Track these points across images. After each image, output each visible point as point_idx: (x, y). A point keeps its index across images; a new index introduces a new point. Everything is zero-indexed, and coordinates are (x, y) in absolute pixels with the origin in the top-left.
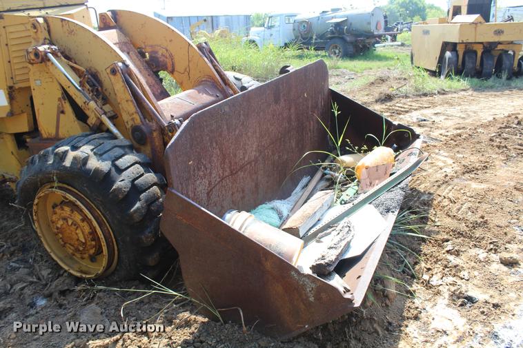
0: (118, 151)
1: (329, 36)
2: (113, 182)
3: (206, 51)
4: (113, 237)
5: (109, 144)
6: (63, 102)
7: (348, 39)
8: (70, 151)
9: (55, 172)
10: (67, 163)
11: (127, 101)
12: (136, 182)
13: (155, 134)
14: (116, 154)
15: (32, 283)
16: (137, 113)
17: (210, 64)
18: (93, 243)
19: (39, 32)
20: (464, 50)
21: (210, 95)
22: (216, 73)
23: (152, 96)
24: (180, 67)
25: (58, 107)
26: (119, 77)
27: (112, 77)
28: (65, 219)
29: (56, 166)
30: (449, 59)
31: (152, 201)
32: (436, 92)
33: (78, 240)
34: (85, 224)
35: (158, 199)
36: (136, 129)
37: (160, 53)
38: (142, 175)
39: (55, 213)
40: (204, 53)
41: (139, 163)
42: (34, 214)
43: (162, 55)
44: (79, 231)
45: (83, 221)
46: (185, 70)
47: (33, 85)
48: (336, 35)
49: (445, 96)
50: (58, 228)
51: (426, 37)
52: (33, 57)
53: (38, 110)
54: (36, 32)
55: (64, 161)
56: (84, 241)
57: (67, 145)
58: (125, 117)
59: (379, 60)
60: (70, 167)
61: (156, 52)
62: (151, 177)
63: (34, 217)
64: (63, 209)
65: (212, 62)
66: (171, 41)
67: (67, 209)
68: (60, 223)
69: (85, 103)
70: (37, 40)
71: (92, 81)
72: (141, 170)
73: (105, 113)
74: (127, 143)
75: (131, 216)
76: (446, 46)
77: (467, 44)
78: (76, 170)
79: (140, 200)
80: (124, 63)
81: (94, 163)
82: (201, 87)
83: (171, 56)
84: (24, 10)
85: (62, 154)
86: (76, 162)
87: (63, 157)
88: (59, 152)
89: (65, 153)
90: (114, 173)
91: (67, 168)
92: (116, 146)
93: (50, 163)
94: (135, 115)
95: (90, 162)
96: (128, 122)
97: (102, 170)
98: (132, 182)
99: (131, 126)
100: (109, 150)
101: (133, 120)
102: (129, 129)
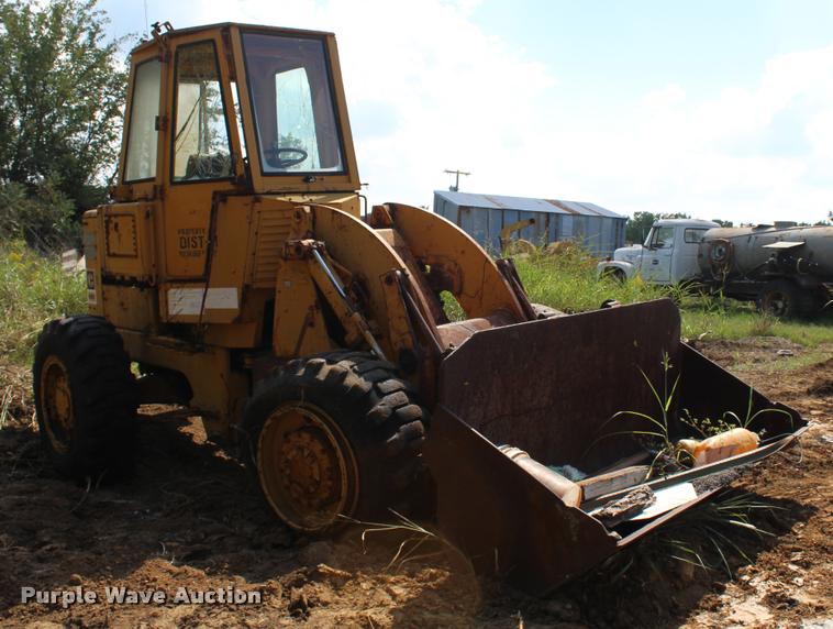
0: (381, 373)
1: (766, 273)
2: (372, 405)
3: (509, 271)
4: (357, 476)
5: (370, 364)
6: (315, 312)
7: (803, 282)
9: (304, 385)
10: (322, 376)
11: (400, 318)
12: (399, 409)
13: (427, 362)
14: (379, 375)
16: (410, 332)
17: (510, 289)
18: (329, 483)
19: (303, 224)
22: (517, 302)
23: (430, 317)
24: (469, 289)
25: (307, 318)
26: (395, 287)
27: (386, 286)
28: (301, 449)
29: (307, 379)
31: (413, 435)
33: (311, 477)
34: (326, 456)
35: (421, 435)
36: (404, 352)
37: (446, 267)
38: (406, 405)
39: (289, 441)
40: (504, 274)
41: (404, 391)
42: (260, 440)
43: (449, 270)
44: (315, 466)
45: (323, 451)
46: (477, 294)
47: (278, 287)
48: (781, 273)
50: (287, 461)
52: (292, 251)
53: (278, 319)
54: (298, 223)
55: (317, 374)
56: (318, 479)
57: (322, 357)
58: (393, 336)
60: (324, 381)
61: (441, 265)
62: (414, 408)
63: (260, 445)
64: (300, 437)
65: (514, 286)
66: (463, 252)
67: (306, 436)
68: (292, 455)
69: (346, 314)
70: (297, 232)
71: (359, 288)
72: (406, 398)
73: (370, 329)
74: (392, 366)
78: (331, 385)
79: (398, 432)
80: (403, 271)
81: (353, 380)
82: (495, 317)
83: (460, 271)
84: (284, 194)
85: (316, 366)
86: (333, 376)
87: (317, 370)
88: (313, 364)
89: (320, 365)
90: (375, 395)
91: (321, 382)
92: (380, 367)
93: (299, 375)
94: (407, 335)
95: (348, 379)
96: (397, 343)
97: (363, 388)
98: (394, 409)
99: (400, 349)
100: (370, 370)
101: (403, 341)
102: (396, 352)
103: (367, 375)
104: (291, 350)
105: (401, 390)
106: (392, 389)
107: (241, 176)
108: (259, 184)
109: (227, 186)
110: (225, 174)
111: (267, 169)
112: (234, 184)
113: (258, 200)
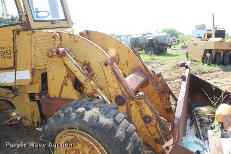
0: (114, 111)
1: (147, 45)
2: (116, 132)
6: (67, 79)
7: (156, 46)
8: (85, 111)
9: (77, 124)
10: (86, 119)
11: (113, 81)
12: (127, 130)
14: (113, 113)
19: (56, 41)
20: (215, 53)
21: (142, 77)
24: (122, 61)
25: (63, 82)
26: (109, 68)
29: (79, 121)
30: (209, 56)
32: (208, 72)
38: (128, 125)
40: (136, 55)
46: (125, 63)
47: (48, 69)
48: (150, 45)
49: (212, 74)
51: (195, 47)
52: (55, 54)
53: (49, 83)
54: (54, 41)
55: (83, 118)
58: (111, 90)
59: (172, 56)
62: (132, 127)
63: (55, 148)
64: (76, 145)
67: (79, 145)
69: (85, 81)
72: (128, 122)
75: (127, 152)
76: (206, 51)
77: (216, 50)
78: (93, 124)
79: (130, 142)
80: (111, 60)
82: (137, 72)
83: (118, 55)
84: (45, 29)
85: (82, 113)
86: (93, 119)
87: (83, 115)
88: (80, 112)
89: (83, 112)
90: (115, 125)
91: (87, 122)
92: (112, 108)
93: (73, 118)
94: (118, 89)
95: (100, 119)
96: (113, 93)
97: (111, 124)
98: (125, 130)
99: (114, 96)
100: (108, 111)
101: (116, 92)
102: (112, 97)
103: (108, 115)
104: (57, 95)
105: (124, 118)
106: (121, 120)
107: (25, 22)
108: (33, 25)
109: (19, 27)
110: (17, 22)
111: (36, 19)
112: (22, 26)
113: (33, 32)
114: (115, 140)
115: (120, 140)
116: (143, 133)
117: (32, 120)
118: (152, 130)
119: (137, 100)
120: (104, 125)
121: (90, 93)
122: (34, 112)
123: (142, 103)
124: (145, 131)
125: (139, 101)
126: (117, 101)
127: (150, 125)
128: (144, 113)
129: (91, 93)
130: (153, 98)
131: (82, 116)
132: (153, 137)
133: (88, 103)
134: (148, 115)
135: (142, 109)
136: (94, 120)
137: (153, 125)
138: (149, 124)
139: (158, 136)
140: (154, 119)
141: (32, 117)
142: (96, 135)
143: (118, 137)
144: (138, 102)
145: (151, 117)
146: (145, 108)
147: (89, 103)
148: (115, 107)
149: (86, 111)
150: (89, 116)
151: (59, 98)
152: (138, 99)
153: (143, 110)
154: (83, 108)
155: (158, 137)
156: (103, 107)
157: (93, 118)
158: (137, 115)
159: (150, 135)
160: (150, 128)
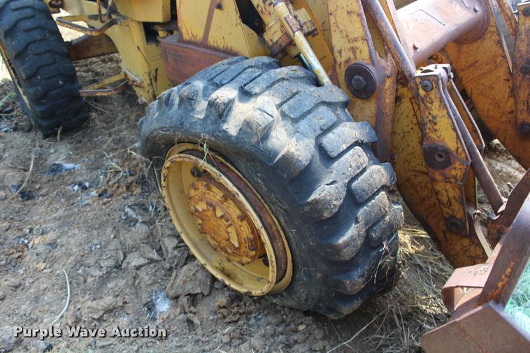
0: (326, 115)
5: (309, 95)
8: (237, 102)
9: (207, 137)
10: (232, 127)
12: (354, 184)
13: (388, 84)
14: (323, 122)
15: (152, 261)
16: (364, 39)
21: (467, 8)
28: (211, 204)
29: (210, 127)
31: (375, 220)
33: (228, 240)
34: (245, 223)
35: (384, 215)
36: (355, 69)
38: (365, 169)
39: (196, 189)
41: (361, 144)
42: (162, 178)
44: (231, 229)
45: (241, 218)
55: (225, 121)
56: (237, 245)
60: (237, 138)
62: (377, 173)
63: (163, 182)
64: (209, 189)
68: (201, 207)
72: (364, 158)
73: (301, 28)
75: (337, 250)
78: (247, 146)
79: (356, 222)
85: (223, 107)
86: (249, 130)
87: (225, 113)
88: (218, 103)
89: (229, 105)
90: (318, 162)
91: (231, 136)
92: (324, 103)
93: (199, 117)
94: (361, 42)
95: (273, 134)
96: (343, 52)
97: (300, 158)
98: (349, 185)
99: (347, 61)
100: (309, 112)
101: (353, 50)
102: (341, 64)
103: (303, 125)
104: (199, 34)
105: (357, 143)
106: (344, 147)
114: (307, 209)
115: (322, 212)
116: (419, 189)
117: (151, 90)
118: (446, 190)
119: (418, 89)
120: (280, 156)
121: (275, 40)
122: (157, 70)
123: (431, 103)
124: (425, 186)
125: (422, 92)
126: (351, 80)
127: (444, 175)
128: (433, 135)
129: (279, 42)
130: (487, 84)
131: (221, 116)
132: (446, 210)
133: (257, 74)
134: (442, 144)
135: (427, 120)
136: (251, 135)
137: (452, 180)
138: (441, 171)
139: (462, 211)
140: (459, 160)
141: (152, 84)
142: (256, 179)
143: (316, 202)
144: (418, 94)
145: (451, 153)
146: (438, 119)
147: (260, 75)
148: (337, 101)
149: (241, 100)
150: (242, 118)
151: (204, 44)
152: (420, 86)
153: (429, 126)
154: (235, 88)
155: (459, 215)
156: (297, 93)
157: (251, 128)
158: (412, 132)
159: (437, 202)
160: (439, 184)
